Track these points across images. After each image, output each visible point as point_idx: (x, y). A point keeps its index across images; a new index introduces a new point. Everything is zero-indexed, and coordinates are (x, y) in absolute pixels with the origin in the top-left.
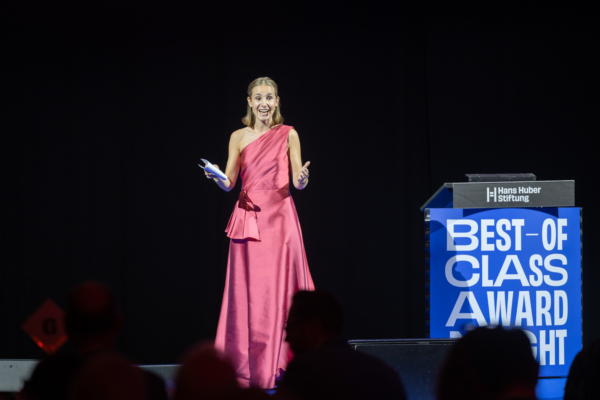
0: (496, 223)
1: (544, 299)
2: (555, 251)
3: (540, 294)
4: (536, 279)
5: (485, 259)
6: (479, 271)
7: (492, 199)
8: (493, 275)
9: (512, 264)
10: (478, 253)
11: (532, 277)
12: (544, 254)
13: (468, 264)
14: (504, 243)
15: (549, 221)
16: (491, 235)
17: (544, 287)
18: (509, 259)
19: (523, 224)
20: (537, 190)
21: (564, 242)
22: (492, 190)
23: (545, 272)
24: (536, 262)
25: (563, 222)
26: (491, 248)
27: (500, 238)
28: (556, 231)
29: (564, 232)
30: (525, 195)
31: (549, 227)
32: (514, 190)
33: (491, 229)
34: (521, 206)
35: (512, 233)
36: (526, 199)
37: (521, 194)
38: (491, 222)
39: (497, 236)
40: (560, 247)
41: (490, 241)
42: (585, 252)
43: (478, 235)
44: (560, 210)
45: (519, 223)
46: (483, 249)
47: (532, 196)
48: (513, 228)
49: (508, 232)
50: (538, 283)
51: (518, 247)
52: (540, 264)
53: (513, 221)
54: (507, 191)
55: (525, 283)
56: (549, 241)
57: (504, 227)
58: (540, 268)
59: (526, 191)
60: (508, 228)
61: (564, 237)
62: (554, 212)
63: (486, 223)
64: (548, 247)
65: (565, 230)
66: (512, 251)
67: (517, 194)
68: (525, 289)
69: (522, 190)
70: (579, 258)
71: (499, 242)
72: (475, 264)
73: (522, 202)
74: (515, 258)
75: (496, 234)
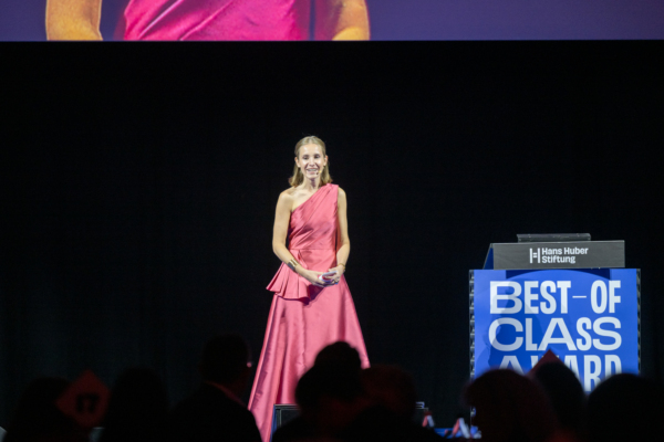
0: (540, 285)
1: (593, 364)
2: (606, 313)
3: (588, 359)
4: (584, 342)
5: (529, 322)
6: (523, 334)
7: (535, 260)
8: (537, 339)
9: (557, 328)
10: (521, 316)
11: (579, 341)
12: (594, 317)
13: (512, 328)
14: (548, 306)
15: (599, 283)
16: (536, 297)
17: (593, 351)
18: (554, 322)
19: (569, 286)
20: (584, 251)
21: (616, 304)
22: (535, 251)
23: (594, 335)
24: (584, 326)
25: (615, 284)
26: (535, 310)
27: (544, 300)
28: (608, 294)
29: (616, 294)
30: (570, 256)
31: (599, 289)
32: (560, 251)
33: (534, 291)
34: (567, 267)
35: (557, 295)
36: (572, 261)
37: (567, 255)
38: (535, 284)
39: (541, 299)
40: (612, 310)
41: (534, 303)
42: (643, 314)
43: (522, 297)
44: (613, 272)
45: (565, 285)
46: (526, 312)
47: (578, 257)
48: (559, 290)
49: (552, 294)
50: (587, 347)
51: (564, 310)
52: (589, 327)
53: (559, 283)
54: (551, 251)
55: (571, 347)
56: (599, 304)
57: (548, 289)
58: (588, 331)
59: (572, 252)
60: (553, 290)
61: (618, 299)
62: (605, 274)
63: (529, 285)
64: (598, 310)
65: (617, 292)
66: (557, 314)
67: (563, 255)
68: (572, 353)
69: (568, 251)
70: (636, 320)
71: (543, 305)
72: (518, 327)
73: (568, 264)
74: (561, 322)
75: (540, 296)
